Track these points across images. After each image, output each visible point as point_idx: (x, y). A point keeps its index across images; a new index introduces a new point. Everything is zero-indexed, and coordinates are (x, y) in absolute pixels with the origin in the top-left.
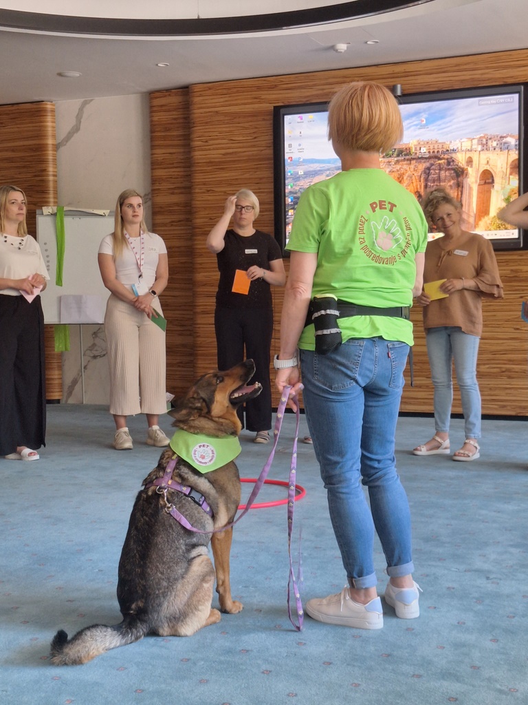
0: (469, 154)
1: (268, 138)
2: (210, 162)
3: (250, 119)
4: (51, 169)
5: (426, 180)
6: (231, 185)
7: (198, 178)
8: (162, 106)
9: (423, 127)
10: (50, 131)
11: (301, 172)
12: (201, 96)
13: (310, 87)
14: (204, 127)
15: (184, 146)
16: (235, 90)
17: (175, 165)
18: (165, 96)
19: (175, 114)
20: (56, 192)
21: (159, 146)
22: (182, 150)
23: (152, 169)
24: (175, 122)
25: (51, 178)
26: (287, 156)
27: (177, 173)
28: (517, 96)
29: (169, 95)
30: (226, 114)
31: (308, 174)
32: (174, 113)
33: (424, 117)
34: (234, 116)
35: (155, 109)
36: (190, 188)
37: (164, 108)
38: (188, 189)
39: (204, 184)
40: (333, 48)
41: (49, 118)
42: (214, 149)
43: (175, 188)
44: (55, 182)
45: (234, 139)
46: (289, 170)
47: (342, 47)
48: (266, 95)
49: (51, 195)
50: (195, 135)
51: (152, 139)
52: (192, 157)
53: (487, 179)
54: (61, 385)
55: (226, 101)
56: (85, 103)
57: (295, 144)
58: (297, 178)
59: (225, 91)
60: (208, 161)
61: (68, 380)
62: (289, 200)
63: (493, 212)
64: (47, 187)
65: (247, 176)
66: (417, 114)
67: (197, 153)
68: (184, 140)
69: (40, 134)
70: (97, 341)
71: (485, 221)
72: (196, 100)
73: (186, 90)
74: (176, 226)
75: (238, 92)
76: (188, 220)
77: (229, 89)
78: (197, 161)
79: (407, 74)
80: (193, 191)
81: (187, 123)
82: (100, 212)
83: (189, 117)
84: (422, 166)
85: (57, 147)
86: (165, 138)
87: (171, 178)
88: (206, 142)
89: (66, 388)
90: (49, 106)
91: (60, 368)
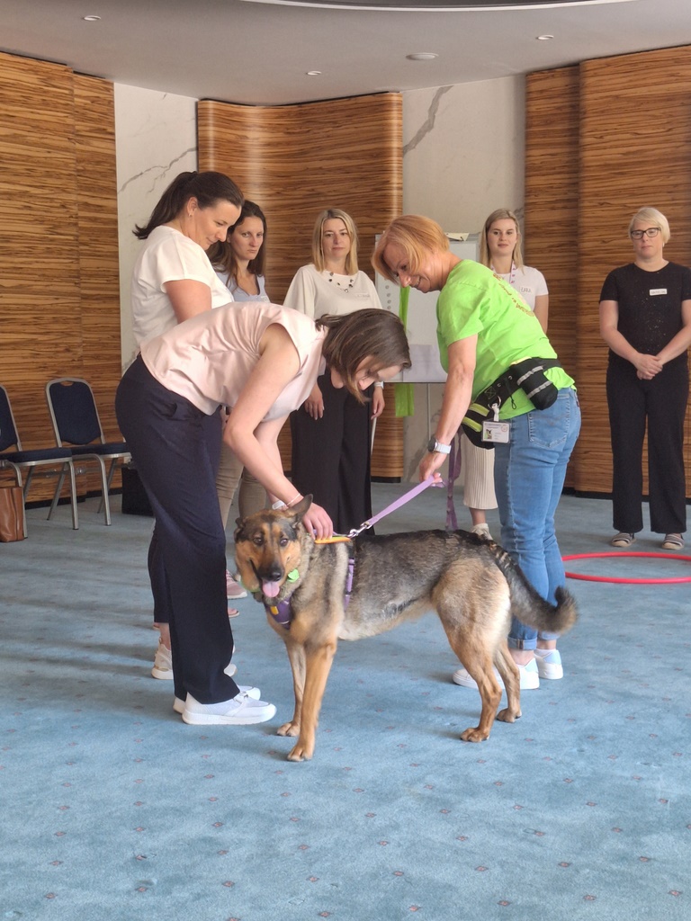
1: (687, 130)
2: (605, 165)
3: (663, 104)
4: (395, 180)
6: (633, 195)
7: (589, 187)
8: (542, 91)
10: (395, 131)
12: (596, 75)
14: (598, 118)
15: (570, 143)
16: (644, 65)
17: (557, 170)
18: (547, 78)
19: (559, 102)
20: (401, 210)
21: (538, 145)
22: (567, 150)
23: (527, 176)
24: (559, 112)
25: (395, 192)
27: (560, 181)
29: (553, 76)
30: (629, 99)
32: (559, 100)
34: (641, 101)
35: (534, 95)
36: (576, 200)
37: (544, 94)
38: (574, 202)
39: (597, 195)
41: (395, 114)
42: (611, 147)
43: (556, 201)
44: (400, 196)
45: (639, 132)
50: (585, 130)
51: (528, 136)
52: (581, 159)
54: (403, 459)
55: (631, 81)
56: (441, 91)
59: (629, 68)
60: (602, 163)
61: (410, 455)
64: (390, 204)
65: (656, 182)
67: (587, 153)
68: (571, 136)
69: (382, 135)
72: (589, 81)
73: (575, 69)
74: (556, 252)
75: (647, 68)
76: (574, 244)
77: (635, 64)
78: (586, 165)
80: (582, 205)
81: (575, 113)
82: (456, 236)
83: (578, 105)
85: (403, 151)
86: (544, 134)
87: (552, 187)
88: (601, 137)
89: (408, 463)
90: (395, 98)
91: (402, 436)
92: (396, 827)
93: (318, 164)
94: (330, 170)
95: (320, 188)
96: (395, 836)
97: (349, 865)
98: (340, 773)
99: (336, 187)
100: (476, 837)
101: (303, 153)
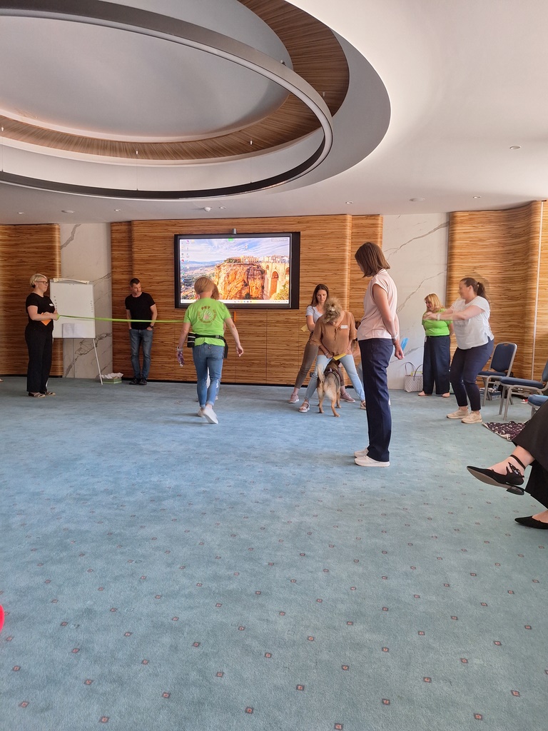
0: (267, 264)
1: (172, 250)
2: (142, 260)
3: (163, 240)
4: (57, 259)
5: (248, 275)
6: (153, 271)
7: (136, 267)
9: (246, 250)
10: (57, 239)
11: (188, 268)
12: (137, 227)
13: (191, 226)
14: (139, 242)
15: (129, 250)
17: (124, 260)
18: (119, 225)
19: (124, 235)
20: (60, 271)
21: (116, 250)
22: (128, 253)
23: (112, 261)
24: (124, 238)
25: (58, 263)
26: (181, 259)
27: (124, 264)
28: (289, 238)
29: (122, 225)
30: (150, 237)
31: (191, 269)
33: (247, 244)
34: (155, 237)
35: (114, 231)
36: (132, 271)
37: (118, 231)
39: (139, 270)
40: (204, 209)
41: (57, 233)
42: (143, 253)
43: (124, 272)
44: (60, 265)
45: (154, 249)
46: (182, 266)
47: (208, 209)
48: (170, 228)
49: (58, 272)
50: (133, 246)
51: (112, 246)
52: (133, 257)
53: (276, 276)
54: (62, 368)
55: (150, 230)
56: (76, 226)
57: (185, 254)
58: (186, 270)
59: (150, 225)
60: (140, 259)
61: (66, 367)
62: (182, 281)
63: (278, 291)
64: (56, 267)
65: (161, 267)
66: (243, 243)
67: (135, 255)
68: (129, 248)
69: (52, 240)
70: (82, 346)
71: (274, 295)
72: (135, 228)
73: (130, 223)
75: (156, 226)
77: (153, 224)
78: (135, 259)
79: (239, 224)
81: (130, 239)
82: (85, 282)
83: (131, 237)
84: (246, 268)
85: (61, 248)
86: (118, 246)
87: (122, 266)
88: (140, 249)
89: (65, 370)
90: (57, 227)
91: (62, 359)
92: (64, 512)
93: (23, 250)
94: (29, 252)
95: (24, 259)
96: (64, 515)
97: (44, 529)
98: (38, 494)
99: (32, 259)
100: (97, 511)
101: (17, 245)
